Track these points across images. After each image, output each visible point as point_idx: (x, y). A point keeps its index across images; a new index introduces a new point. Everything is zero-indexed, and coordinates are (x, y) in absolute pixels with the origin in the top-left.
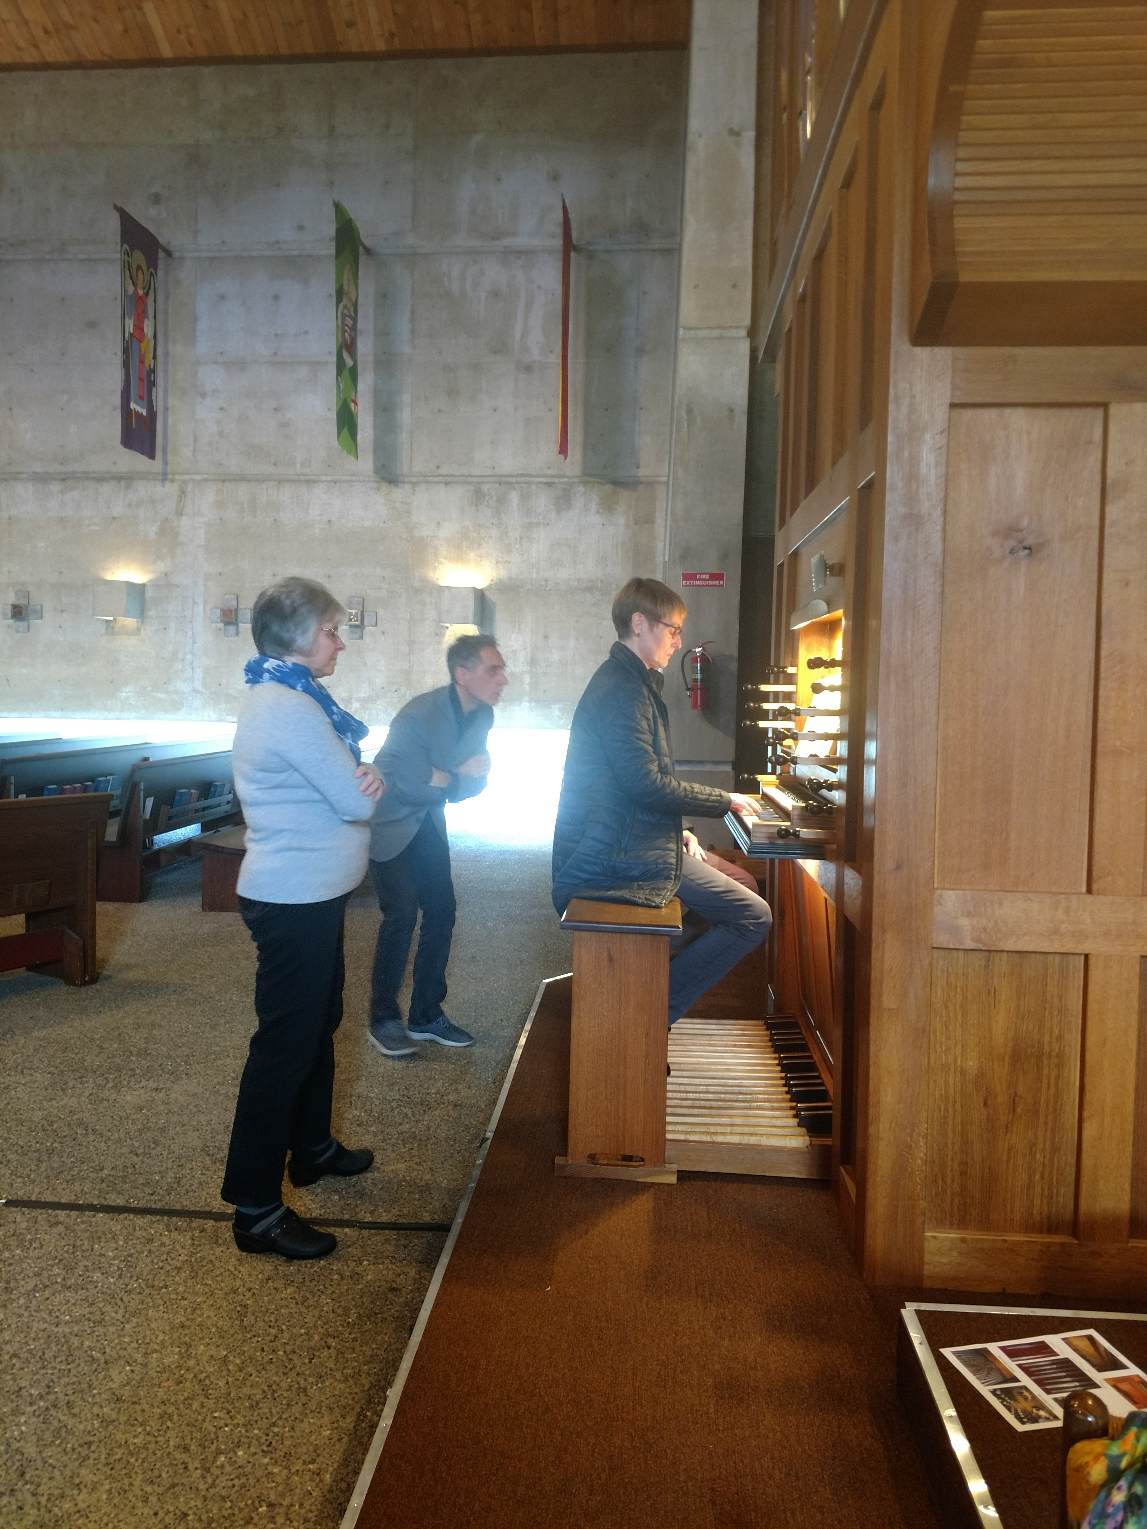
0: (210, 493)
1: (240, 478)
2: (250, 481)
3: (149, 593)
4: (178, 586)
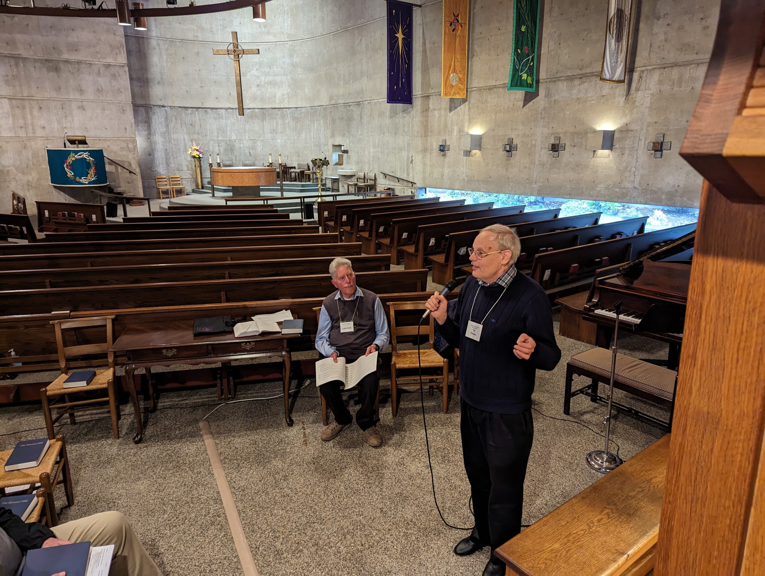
0: (656, 76)
1: (675, 65)
2: (680, 66)
3: (616, 136)
4: (632, 131)
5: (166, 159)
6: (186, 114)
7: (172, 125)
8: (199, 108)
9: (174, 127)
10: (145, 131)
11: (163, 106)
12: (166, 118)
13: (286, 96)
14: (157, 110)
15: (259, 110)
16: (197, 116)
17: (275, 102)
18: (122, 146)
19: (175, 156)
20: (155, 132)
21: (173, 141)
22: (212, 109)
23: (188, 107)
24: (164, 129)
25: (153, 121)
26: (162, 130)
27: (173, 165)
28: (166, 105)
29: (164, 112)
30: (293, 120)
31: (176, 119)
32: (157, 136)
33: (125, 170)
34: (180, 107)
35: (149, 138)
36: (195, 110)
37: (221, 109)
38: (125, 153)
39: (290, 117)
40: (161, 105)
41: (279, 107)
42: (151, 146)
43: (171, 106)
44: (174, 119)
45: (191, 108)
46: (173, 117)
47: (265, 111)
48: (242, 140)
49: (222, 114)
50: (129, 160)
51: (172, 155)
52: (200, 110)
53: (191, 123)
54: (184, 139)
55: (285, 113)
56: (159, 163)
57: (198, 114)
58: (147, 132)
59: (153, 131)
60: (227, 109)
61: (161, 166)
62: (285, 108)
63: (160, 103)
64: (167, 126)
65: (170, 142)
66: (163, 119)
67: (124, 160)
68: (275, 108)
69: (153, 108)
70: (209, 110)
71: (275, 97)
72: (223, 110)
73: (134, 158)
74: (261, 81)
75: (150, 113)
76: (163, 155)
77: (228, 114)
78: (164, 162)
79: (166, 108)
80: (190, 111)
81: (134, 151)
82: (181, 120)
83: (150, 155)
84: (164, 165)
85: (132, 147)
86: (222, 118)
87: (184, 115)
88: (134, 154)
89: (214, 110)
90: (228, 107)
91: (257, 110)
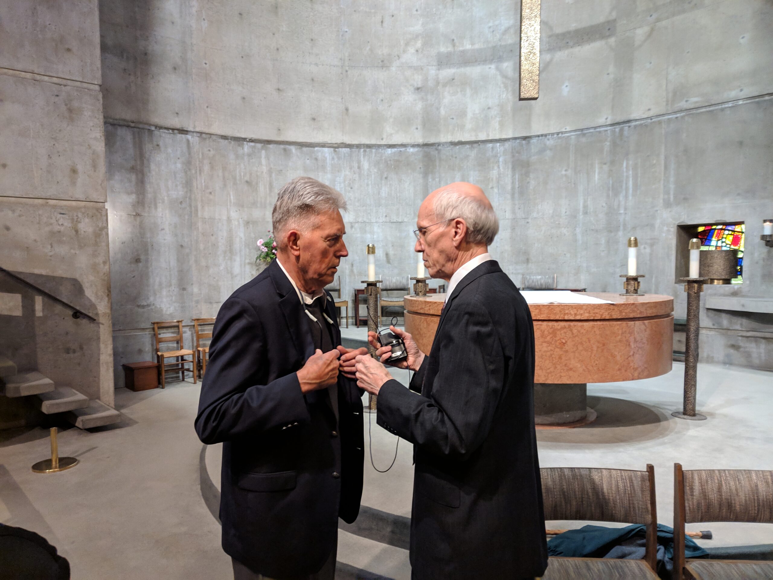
5: (181, 271)
6: (237, 157)
7: (200, 182)
8: (269, 142)
9: (207, 187)
10: (129, 193)
11: (183, 131)
12: (188, 163)
13: (493, 112)
14: (165, 138)
15: (416, 149)
16: (264, 161)
17: (462, 127)
18: (57, 228)
19: (203, 263)
20: (155, 198)
21: (200, 224)
22: (301, 145)
23: (244, 139)
24: (179, 192)
25: (153, 166)
26: (174, 194)
27: (196, 290)
28: (191, 129)
29: (185, 146)
30: (514, 169)
31: (212, 168)
32: (160, 210)
33: (59, 308)
34: (225, 137)
35: (138, 215)
36: (259, 145)
37: (323, 145)
38: (62, 250)
39: (505, 162)
40: (178, 126)
41: (473, 139)
42: (142, 235)
43: (201, 133)
44: (206, 168)
45: (252, 141)
46: (206, 162)
47: (432, 151)
48: (370, 223)
49: (324, 160)
50: (77, 276)
51: (196, 261)
52: (271, 146)
53: (247, 178)
54: (229, 220)
55: (489, 154)
56: (160, 284)
57: (267, 158)
58: (134, 196)
59: (149, 196)
60: (336, 147)
61: (164, 292)
62: (491, 141)
63: (176, 122)
64: (188, 184)
65: (191, 226)
66: (179, 166)
67: (59, 273)
68: (461, 143)
69: (156, 133)
70: (293, 148)
71: (463, 114)
72: (326, 150)
73: (94, 267)
74: (426, 80)
75: (148, 147)
76: (173, 263)
77: (339, 158)
78: (174, 281)
79: (189, 137)
80: (247, 148)
81: (96, 244)
82: (224, 169)
83: (137, 261)
84: (175, 289)
85: (90, 230)
86: (324, 167)
87: (232, 156)
88: (95, 255)
89: (305, 149)
90: (339, 141)
91: (412, 150)
